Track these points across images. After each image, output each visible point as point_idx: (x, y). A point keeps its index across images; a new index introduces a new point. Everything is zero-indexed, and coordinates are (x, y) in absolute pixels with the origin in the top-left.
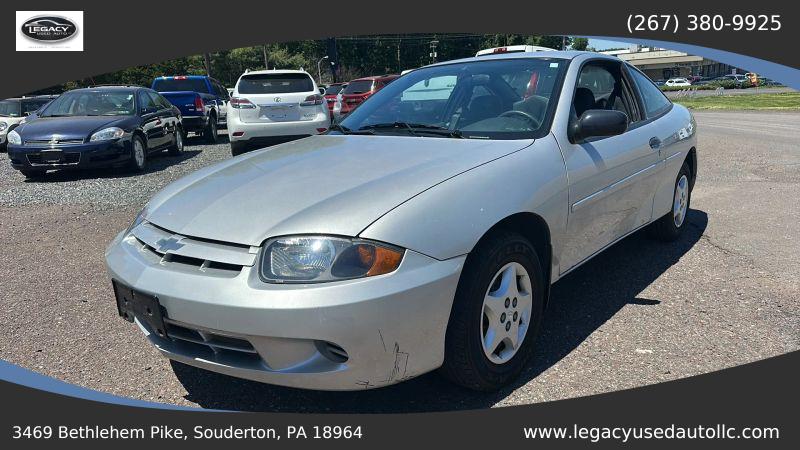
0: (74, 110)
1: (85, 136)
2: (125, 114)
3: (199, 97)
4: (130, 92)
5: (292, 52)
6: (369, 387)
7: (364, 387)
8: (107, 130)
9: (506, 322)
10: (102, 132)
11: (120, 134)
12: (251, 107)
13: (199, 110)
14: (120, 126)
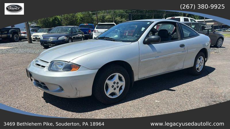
0: (57, 32)
1: (57, 38)
2: (68, 33)
3: (90, 29)
4: (70, 28)
5: (122, 18)
6: (70, 97)
7: (68, 97)
8: (63, 37)
9: (114, 88)
10: (61, 37)
11: (66, 38)
12: (98, 33)
13: (90, 33)
14: (66, 36)
